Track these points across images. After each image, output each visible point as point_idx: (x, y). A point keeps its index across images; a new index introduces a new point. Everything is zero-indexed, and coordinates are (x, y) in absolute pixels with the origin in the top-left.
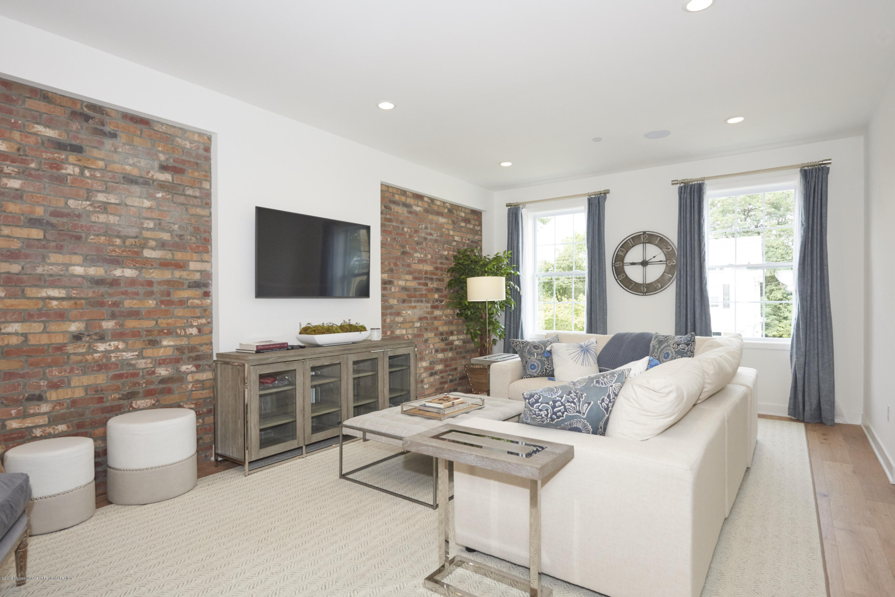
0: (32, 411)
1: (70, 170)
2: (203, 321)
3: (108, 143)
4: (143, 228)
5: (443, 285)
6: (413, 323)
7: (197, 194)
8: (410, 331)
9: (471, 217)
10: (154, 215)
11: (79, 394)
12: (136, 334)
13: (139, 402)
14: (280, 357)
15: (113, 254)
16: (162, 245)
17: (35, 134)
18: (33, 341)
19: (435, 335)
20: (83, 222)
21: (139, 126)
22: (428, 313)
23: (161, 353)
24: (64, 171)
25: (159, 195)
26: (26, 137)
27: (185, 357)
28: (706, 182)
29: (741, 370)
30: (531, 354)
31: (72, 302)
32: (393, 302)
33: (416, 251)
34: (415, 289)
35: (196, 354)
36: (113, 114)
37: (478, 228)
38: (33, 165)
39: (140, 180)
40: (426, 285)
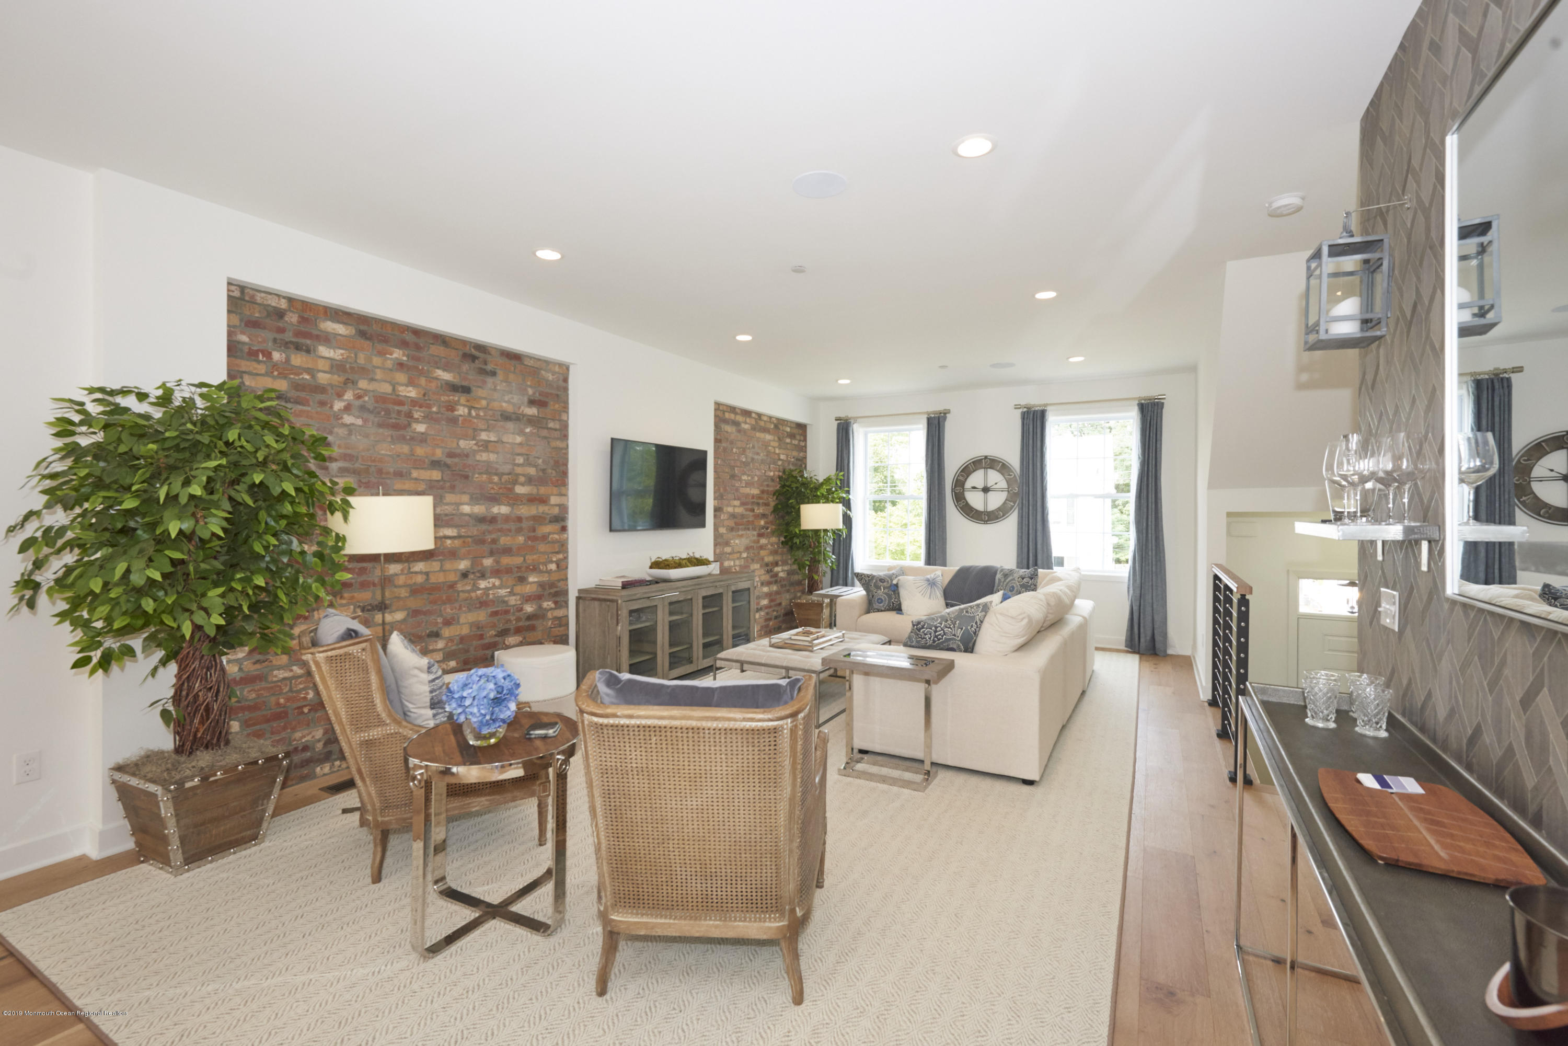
0: (431, 648)
1: (462, 411)
2: (561, 556)
3: (490, 380)
4: (515, 465)
5: (768, 510)
6: (740, 553)
7: (557, 426)
8: (737, 563)
9: (796, 431)
10: (523, 451)
11: (465, 631)
12: (508, 571)
13: (510, 639)
14: (646, 593)
15: (492, 492)
16: (530, 480)
17: (437, 379)
18: (433, 579)
19: (761, 566)
20: (470, 461)
21: (513, 362)
22: (754, 542)
23: (528, 589)
24: (456, 413)
25: (528, 430)
26: (430, 382)
27: (546, 593)
28: (1049, 408)
29: (1077, 602)
30: (878, 588)
31: (461, 540)
32: (722, 530)
33: (744, 474)
34: (743, 516)
35: (555, 590)
36: (493, 352)
37: (803, 444)
38: (434, 409)
39: (514, 416)
40: (753, 510)
